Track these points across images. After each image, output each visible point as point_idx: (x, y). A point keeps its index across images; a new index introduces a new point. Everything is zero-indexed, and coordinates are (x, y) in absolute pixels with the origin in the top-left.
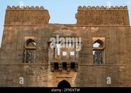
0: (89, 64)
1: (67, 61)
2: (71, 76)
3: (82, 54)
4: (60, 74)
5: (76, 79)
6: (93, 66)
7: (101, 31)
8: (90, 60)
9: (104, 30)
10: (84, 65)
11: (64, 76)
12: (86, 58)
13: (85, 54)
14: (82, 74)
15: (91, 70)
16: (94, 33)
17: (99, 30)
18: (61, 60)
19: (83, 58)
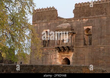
0: (81, 46)
1: (64, 46)
2: (70, 55)
3: (76, 39)
4: (64, 53)
5: (73, 57)
6: (83, 47)
7: (89, 22)
8: (82, 43)
9: (91, 20)
10: (78, 47)
11: (66, 55)
12: (79, 42)
13: (78, 39)
14: (76, 53)
15: (82, 50)
16: (85, 23)
17: (88, 21)
18: (61, 45)
19: (77, 42)
